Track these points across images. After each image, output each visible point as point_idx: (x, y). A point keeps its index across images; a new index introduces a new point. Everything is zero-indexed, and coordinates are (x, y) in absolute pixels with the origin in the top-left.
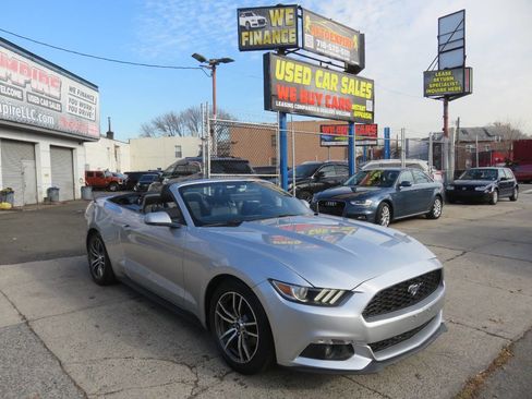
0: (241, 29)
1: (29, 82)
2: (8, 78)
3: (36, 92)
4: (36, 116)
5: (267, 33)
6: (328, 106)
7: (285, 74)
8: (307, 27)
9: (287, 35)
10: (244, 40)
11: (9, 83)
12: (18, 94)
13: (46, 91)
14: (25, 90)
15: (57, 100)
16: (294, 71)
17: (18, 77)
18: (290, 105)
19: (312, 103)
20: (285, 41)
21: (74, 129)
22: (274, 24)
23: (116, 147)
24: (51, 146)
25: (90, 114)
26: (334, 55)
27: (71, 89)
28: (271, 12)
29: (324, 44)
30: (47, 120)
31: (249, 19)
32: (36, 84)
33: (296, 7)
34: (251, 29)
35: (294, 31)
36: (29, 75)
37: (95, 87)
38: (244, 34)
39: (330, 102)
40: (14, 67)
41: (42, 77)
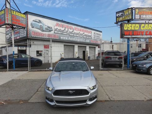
0: (117, 17)
1: (84, 33)
2: (79, 33)
3: (85, 35)
4: (85, 40)
5: (123, 17)
6: (146, 35)
7: (128, 28)
8: (137, 13)
9: (129, 17)
10: (118, 20)
11: (79, 34)
12: (81, 36)
13: (88, 35)
14: (83, 35)
15: (90, 36)
16: (131, 26)
17: (82, 33)
18: (129, 36)
19: (139, 35)
20: (128, 18)
21: (95, 43)
22: (125, 14)
23: (113, 45)
24: (89, 47)
25: (99, 39)
26: (149, 18)
27: (94, 33)
28: (125, 11)
29: (144, 16)
30: (88, 41)
31: (119, 14)
32: (86, 33)
33: (132, 8)
34: (119, 17)
35: (131, 15)
36: (84, 32)
37: (101, 32)
38: (118, 18)
39: (148, 33)
40: (81, 31)
41: (87, 32)
